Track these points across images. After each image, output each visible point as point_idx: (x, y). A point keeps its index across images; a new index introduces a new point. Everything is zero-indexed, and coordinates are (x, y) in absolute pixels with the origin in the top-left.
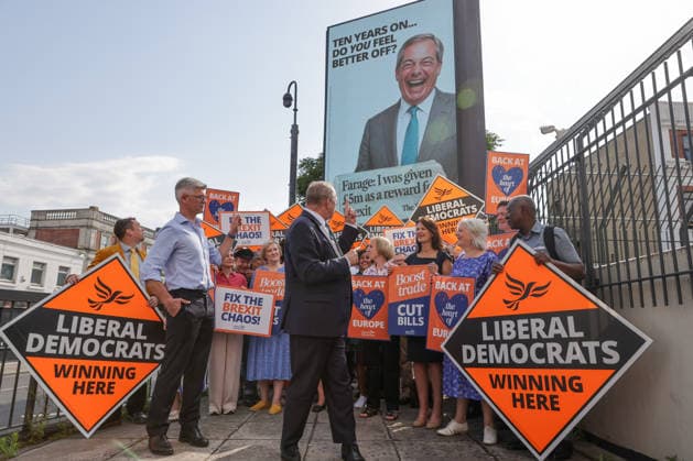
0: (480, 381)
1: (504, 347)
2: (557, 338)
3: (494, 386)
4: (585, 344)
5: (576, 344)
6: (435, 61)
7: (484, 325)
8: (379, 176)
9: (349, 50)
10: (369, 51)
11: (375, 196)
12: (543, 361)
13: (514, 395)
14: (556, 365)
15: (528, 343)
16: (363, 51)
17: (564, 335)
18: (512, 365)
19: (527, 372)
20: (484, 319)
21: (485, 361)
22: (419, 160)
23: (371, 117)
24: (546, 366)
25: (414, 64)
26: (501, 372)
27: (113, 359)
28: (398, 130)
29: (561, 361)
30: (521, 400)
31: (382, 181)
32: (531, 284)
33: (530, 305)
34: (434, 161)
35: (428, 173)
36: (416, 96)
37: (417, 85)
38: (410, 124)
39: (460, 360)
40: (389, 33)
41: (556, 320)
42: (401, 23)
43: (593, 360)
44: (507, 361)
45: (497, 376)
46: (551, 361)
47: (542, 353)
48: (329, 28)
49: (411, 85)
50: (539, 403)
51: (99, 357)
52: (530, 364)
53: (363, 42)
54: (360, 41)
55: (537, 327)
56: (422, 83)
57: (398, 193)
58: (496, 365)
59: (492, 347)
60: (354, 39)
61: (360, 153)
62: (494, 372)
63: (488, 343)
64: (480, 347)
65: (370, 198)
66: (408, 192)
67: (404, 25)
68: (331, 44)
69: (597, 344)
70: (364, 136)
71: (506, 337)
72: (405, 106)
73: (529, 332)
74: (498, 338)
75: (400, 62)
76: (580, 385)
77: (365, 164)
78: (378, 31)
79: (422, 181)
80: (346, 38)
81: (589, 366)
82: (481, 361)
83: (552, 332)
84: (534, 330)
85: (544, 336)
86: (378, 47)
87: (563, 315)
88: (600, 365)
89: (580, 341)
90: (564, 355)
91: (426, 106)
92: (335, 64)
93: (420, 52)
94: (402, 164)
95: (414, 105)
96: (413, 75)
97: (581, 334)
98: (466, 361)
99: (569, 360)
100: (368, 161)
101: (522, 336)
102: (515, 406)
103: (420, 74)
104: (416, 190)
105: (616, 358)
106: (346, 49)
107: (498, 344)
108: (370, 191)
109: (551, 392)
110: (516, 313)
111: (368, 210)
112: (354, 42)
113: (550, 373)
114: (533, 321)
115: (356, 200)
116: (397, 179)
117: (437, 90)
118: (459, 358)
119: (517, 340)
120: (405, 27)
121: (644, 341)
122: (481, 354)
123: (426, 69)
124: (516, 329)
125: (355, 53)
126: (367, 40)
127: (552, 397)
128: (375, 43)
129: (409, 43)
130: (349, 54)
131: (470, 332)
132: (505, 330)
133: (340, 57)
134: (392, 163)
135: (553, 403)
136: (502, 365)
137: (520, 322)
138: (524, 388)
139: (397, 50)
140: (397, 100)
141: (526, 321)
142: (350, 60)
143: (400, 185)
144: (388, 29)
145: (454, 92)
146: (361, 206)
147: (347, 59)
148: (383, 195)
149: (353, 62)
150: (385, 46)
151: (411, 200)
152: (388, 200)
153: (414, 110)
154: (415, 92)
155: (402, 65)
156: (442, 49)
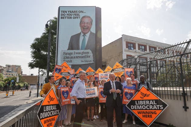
0: (135, 113)
1: (141, 106)
2: (152, 104)
3: (139, 114)
4: (157, 106)
5: (155, 106)
6: (90, 24)
7: (136, 102)
9: (66, 15)
10: (72, 16)
12: (149, 109)
13: (143, 115)
14: (151, 109)
15: (146, 105)
16: (70, 16)
17: (153, 104)
18: (142, 109)
19: (146, 111)
20: (136, 100)
21: (136, 109)
22: (86, 49)
23: (72, 35)
24: (149, 110)
25: (85, 23)
26: (140, 111)
28: (80, 40)
29: (152, 108)
30: (145, 116)
31: (75, 53)
32: (146, 94)
33: (146, 98)
34: (89, 50)
35: (88, 53)
36: (85, 32)
38: (83, 40)
39: (131, 108)
40: (78, 13)
41: (151, 101)
42: (82, 11)
43: (158, 108)
44: (141, 109)
45: (139, 112)
46: (150, 109)
47: (148, 107)
48: (60, 7)
50: (148, 116)
52: (146, 109)
53: (71, 13)
54: (69, 13)
55: (148, 102)
56: (87, 29)
57: (80, 57)
58: (139, 109)
59: (138, 106)
60: (68, 12)
61: (69, 45)
62: (139, 111)
63: (137, 105)
64: (135, 106)
65: (72, 58)
66: (82, 57)
68: (61, 13)
69: (159, 106)
70: (70, 40)
71: (141, 104)
72: (82, 34)
73: (146, 103)
74: (139, 104)
75: (81, 22)
76: (156, 113)
78: (75, 12)
79: (86, 55)
80: (65, 11)
81: (157, 110)
82: (135, 109)
83: (150, 104)
84: (147, 103)
85: (149, 104)
86: (75, 16)
87: (153, 100)
88: (160, 109)
89: (156, 105)
90: (153, 107)
92: (62, 18)
93: (86, 20)
94: (81, 50)
95: (85, 34)
96: (85, 26)
97: (156, 104)
98: (132, 108)
99: (154, 109)
100: (71, 47)
101: (144, 104)
102: (143, 117)
104: (85, 57)
105: (162, 108)
106: (65, 15)
107: (139, 105)
108: (72, 56)
109: (151, 114)
110: (143, 99)
111: (71, 61)
113: (150, 111)
114: (147, 101)
115: (67, 58)
116: (79, 53)
117: (91, 32)
118: (130, 108)
119: (143, 105)
120: (83, 12)
121: (167, 105)
122: (135, 107)
123: (88, 25)
124: (143, 102)
125: (68, 16)
126: (72, 13)
127: (151, 115)
129: (84, 17)
130: (66, 16)
131: (133, 103)
132: (141, 103)
133: (63, 16)
134: (78, 49)
135: (151, 116)
136: (140, 109)
137: (144, 101)
138: (145, 114)
139: (80, 18)
140: (80, 32)
141: (145, 101)
143: (80, 55)
144: (78, 12)
145: (95, 33)
146: (69, 59)
147: (65, 17)
148: (75, 57)
149: (67, 18)
150: (77, 16)
151: (83, 59)
152: (77, 59)
153: (85, 35)
154: (85, 31)
155: (81, 23)
156: (92, 21)
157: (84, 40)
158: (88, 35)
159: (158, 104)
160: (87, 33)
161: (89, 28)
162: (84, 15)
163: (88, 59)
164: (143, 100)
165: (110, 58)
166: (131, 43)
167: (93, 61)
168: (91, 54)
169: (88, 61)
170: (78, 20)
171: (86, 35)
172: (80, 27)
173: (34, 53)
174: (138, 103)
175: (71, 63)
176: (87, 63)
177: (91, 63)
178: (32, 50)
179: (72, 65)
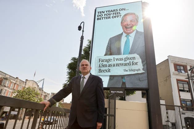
6: (136, 21)
8: (114, 58)
9: (104, 15)
11: (112, 65)
16: (109, 16)
22: (130, 53)
25: (128, 21)
28: (122, 42)
31: (115, 60)
34: (136, 54)
35: (134, 58)
36: (129, 32)
37: (129, 28)
38: (126, 41)
42: (123, 9)
48: (96, 8)
49: (126, 28)
53: (109, 13)
54: (108, 13)
56: (131, 28)
57: (122, 64)
61: (107, 49)
65: (110, 66)
66: (126, 65)
68: (97, 14)
70: (108, 43)
72: (124, 35)
77: (109, 53)
78: (114, 10)
79: (131, 61)
80: (102, 12)
91: (133, 35)
92: (98, 19)
94: (123, 54)
95: (128, 34)
96: (127, 25)
103: (130, 25)
104: (129, 64)
106: (102, 15)
108: (110, 63)
111: (109, 71)
112: (105, 13)
115: (104, 66)
116: (121, 59)
117: (137, 30)
120: (125, 10)
123: (133, 23)
125: (106, 16)
126: (110, 13)
128: (113, 14)
133: (100, 17)
139: (121, 17)
142: (104, 18)
143: (122, 62)
144: (118, 10)
145: (143, 31)
146: (107, 68)
147: (103, 18)
148: (115, 65)
149: (105, 19)
150: (117, 15)
151: (127, 68)
152: (118, 67)
153: (128, 36)
154: (129, 30)
155: (123, 21)
156: (138, 18)
157: (127, 43)
160: (131, 33)
166: (180, 66)
167: (143, 69)
168: (139, 60)
169: (134, 70)
175: (109, 74)
176: (133, 73)
177: (140, 72)
179: (111, 76)
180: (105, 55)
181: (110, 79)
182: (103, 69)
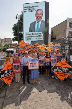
0: (56, 73)
1: (60, 70)
2: (66, 70)
6: (42, 14)
7: (58, 67)
8: (33, 33)
10: (31, 10)
15: (63, 70)
16: (30, 10)
18: (60, 72)
24: (64, 72)
25: (39, 14)
27: (10, 75)
32: (64, 64)
35: (40, 34)
36: (39, 20)
39: (54, 71)
40: (34, 7)
41: (66, 68)
47: (64, 71)
48: (23, 4)
49: (38, 18)
51: (9, 75)
52: (62, 72)
55: (64, 68)
57: (35, 36)
59: (58, 70)
64: (56, 69)
65: (31, 37)
66: (37, 36)
67: (37, 6)
68: (24, 8)
70: (30, 26)
72: (37, 22)
76: (67, 75)
78: (32, 7)
86: (32, 10)
87: (67, 68)
92: (25, 12)
93: (39, 12)
108: (31, 36)
111: (31, 39)
112: (28, 8)
113: (64, 73)
115: (29, 37)
116: (35, 34)
117: (42, 20)
119: (61, 69)
122: (56, 70)
125: (28, 10)
126: (30, 8)
129: (38, 10)
130: (27, 10)
133: (25, 10)
136: (59, 72)
143: (36, 35)
148: (33, 37)
150: (34, 10)
151: (37, 38)
156: (43, 12)
157: (38, 26)
158: (40, 22)
159: (69, 70)
160: (40, 21)
161: (41, 18)
162: (38, 9)
163: (40, 37)
164: (62, 67)
165: (58, 34)
167: (43, 38)
168: (42, 35)
169: (40, 39)
170: (35, 13)
171: (39, 22)
172: (36, 17)
173: (14, 33)
174: (58, 68)
175: (31, 40)
177: (42, 40)
178: (13, 31)
179: (31, 41)
180: (29, 32)
181: (31, 42)
182: (28, 38)
